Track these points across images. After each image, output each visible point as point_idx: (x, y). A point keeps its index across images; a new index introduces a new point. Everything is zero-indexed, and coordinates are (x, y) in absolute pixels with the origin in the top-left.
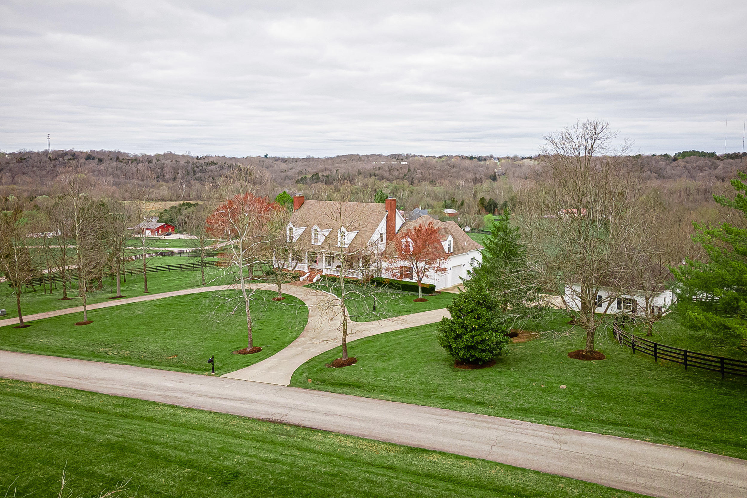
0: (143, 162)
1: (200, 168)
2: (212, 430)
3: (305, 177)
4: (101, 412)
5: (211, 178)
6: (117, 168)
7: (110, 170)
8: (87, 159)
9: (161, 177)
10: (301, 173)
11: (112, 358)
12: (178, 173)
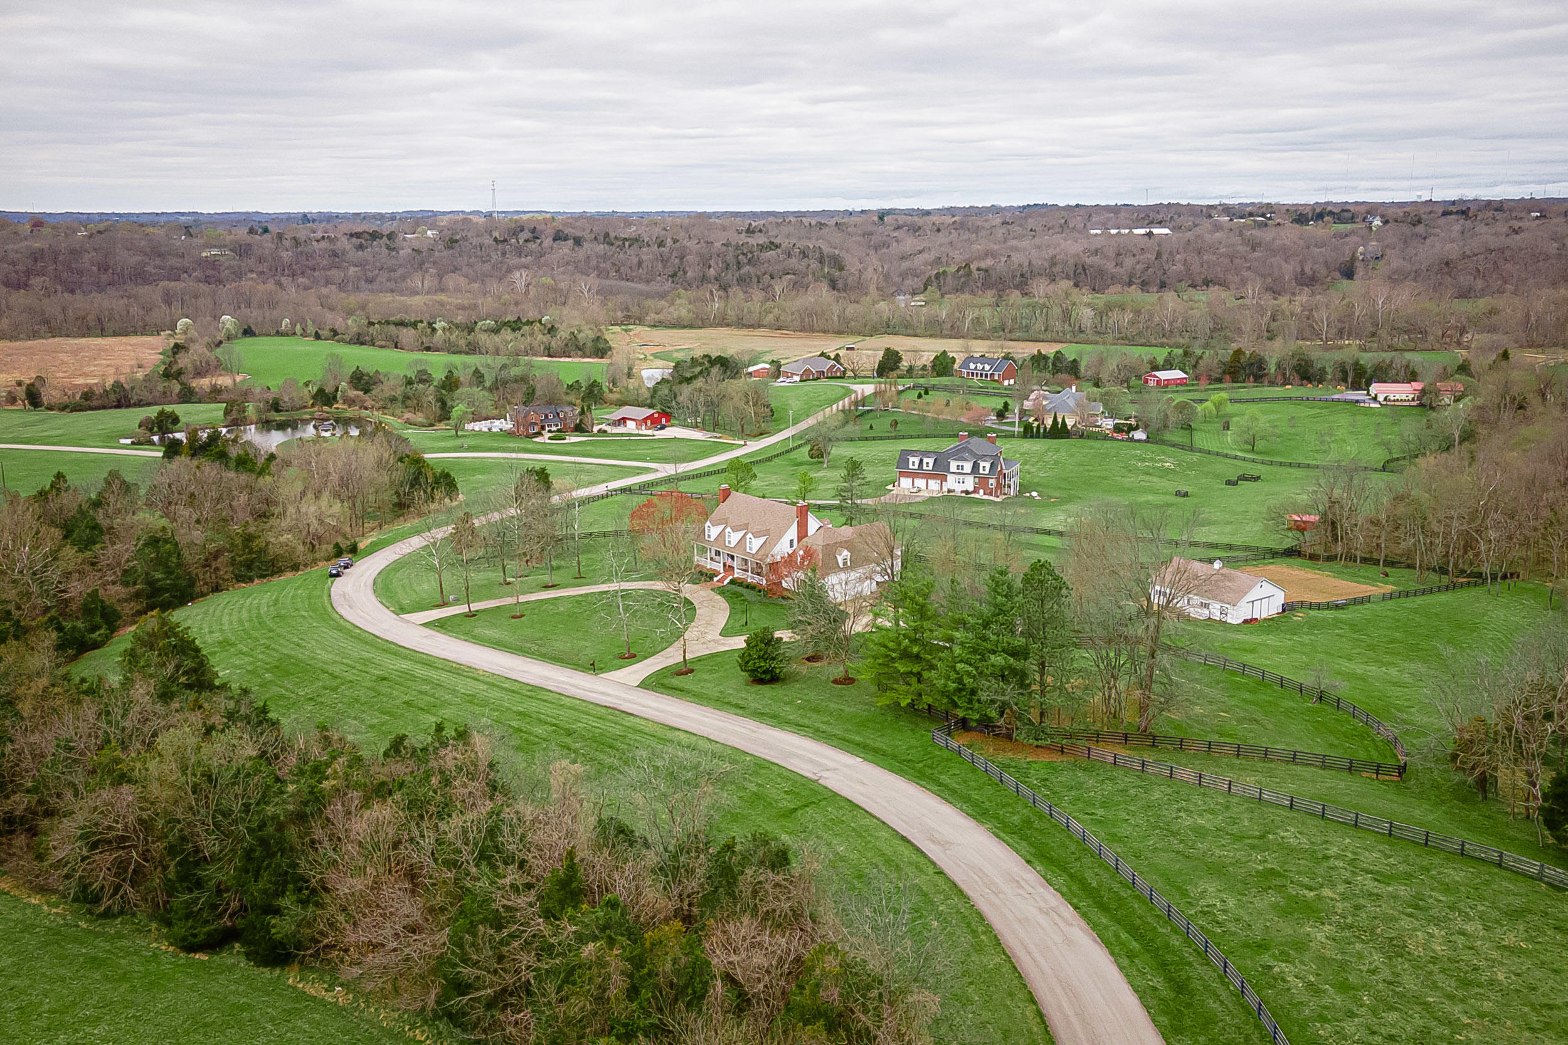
0: (649, 246)
1: (750, 256)
2: (576, 710)
3: (944, 272)
4: (518, 693)
5: (767, 276)
6: (604, 257)
7: (594, 263)
8: (555, 240)
9: (680, 274)
10: (938, 261)
11: (532, 653)
12: (710, 267)
